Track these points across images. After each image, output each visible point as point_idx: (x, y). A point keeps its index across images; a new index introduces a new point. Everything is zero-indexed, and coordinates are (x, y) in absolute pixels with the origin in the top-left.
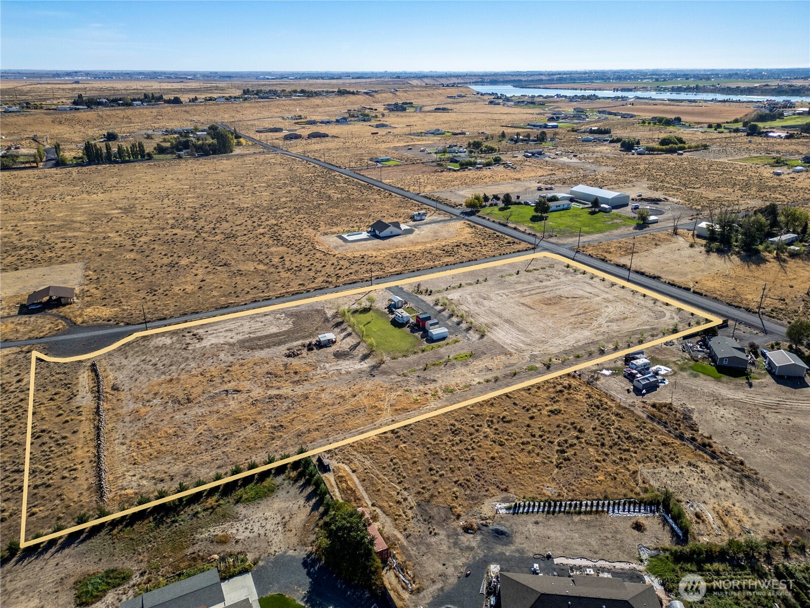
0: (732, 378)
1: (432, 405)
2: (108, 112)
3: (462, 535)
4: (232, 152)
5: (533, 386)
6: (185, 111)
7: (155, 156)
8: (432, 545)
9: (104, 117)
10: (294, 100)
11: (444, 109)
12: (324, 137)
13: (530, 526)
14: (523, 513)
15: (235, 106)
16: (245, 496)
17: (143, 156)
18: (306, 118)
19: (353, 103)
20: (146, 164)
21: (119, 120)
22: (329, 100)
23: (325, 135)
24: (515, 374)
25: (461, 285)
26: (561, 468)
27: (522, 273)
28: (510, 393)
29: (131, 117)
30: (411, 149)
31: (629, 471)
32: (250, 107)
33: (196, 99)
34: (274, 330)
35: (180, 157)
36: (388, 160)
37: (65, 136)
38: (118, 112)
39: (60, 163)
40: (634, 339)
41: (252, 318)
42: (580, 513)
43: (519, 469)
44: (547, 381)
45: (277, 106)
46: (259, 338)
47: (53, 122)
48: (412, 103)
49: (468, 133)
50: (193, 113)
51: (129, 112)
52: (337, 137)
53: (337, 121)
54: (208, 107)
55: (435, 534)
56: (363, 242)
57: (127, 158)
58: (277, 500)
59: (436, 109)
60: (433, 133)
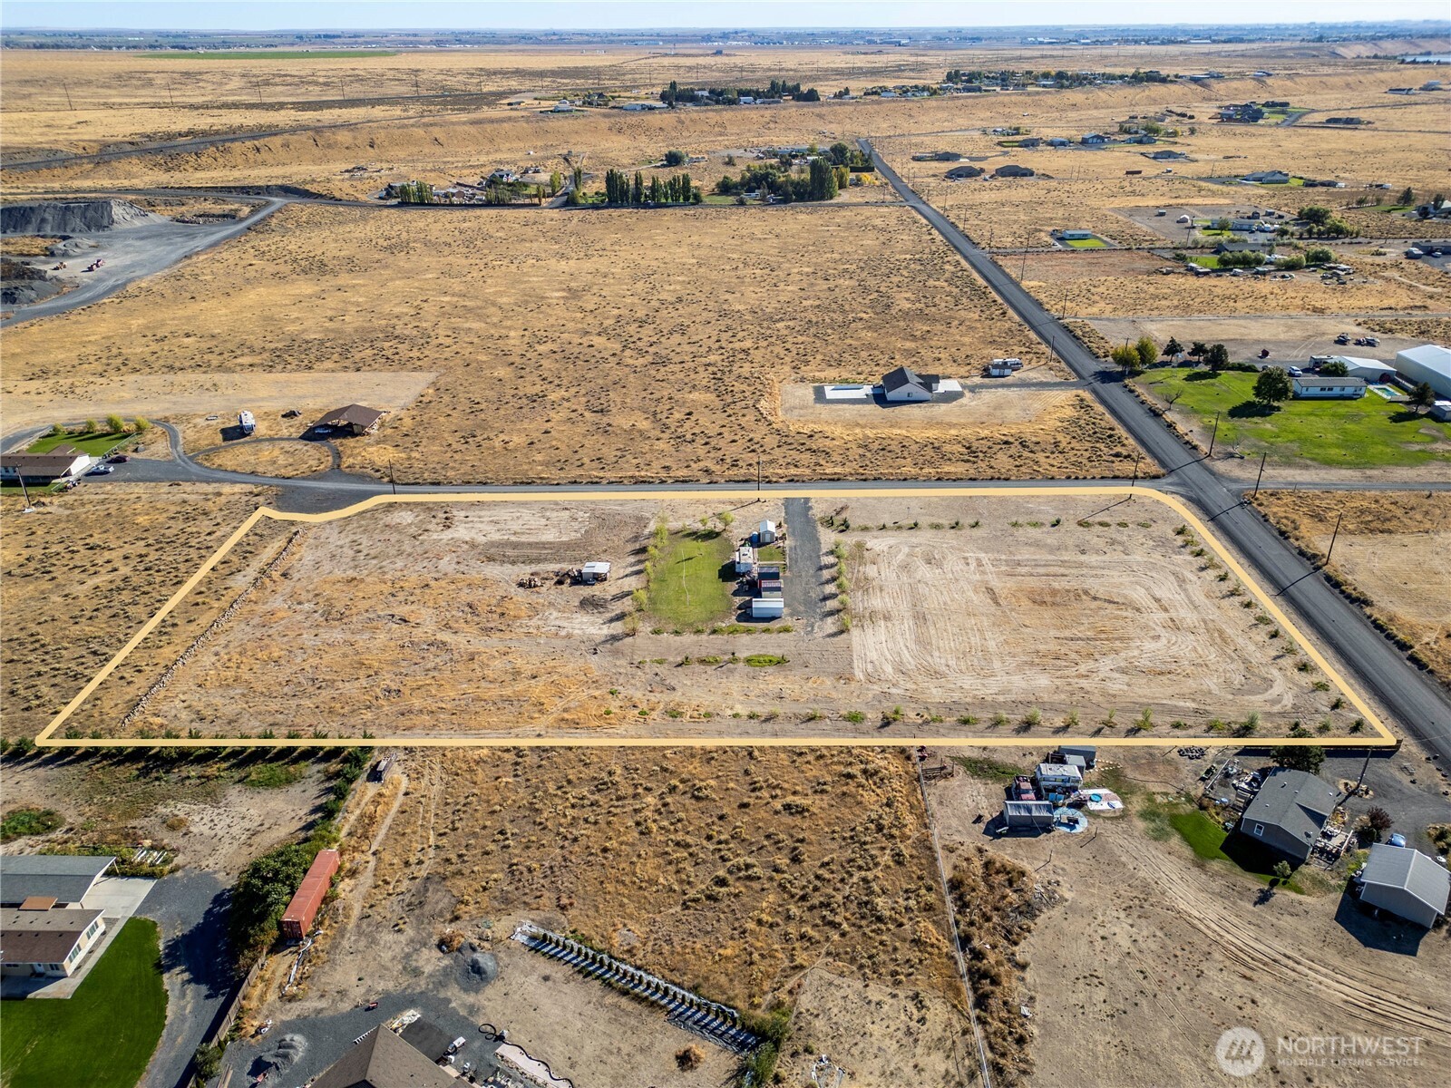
0: (1238, 869)
1: (621, 731)
2: (694, 115)
3: (430, 949)
4: (831, 198)
5: (813, 750)
6: (818, 115)
7: (706, 200)
8: (378, 944)
9: (687, 122)
10: (1029, 94)
11: (1349, 121)
12: (1025, 175)
13: (533, 979)
14: (544, 954)
15: (910, 105)
16: (254, 776)
17: (687, 198)
18: (1028, 132)
19: (1154, 102)
20: (679, 212)
21: (706, 128)
22: (1102, 95)
23: (1027, 173)
24: (812, 719)
25: (916, 525)
26: (688, 908)
27: (1069, 525)
28: (761, 749)
29: (727, 124)
30: (1162, 214)
31: (792, 960)
32: (938, 108)
33: (847, 91)
34: (550, 536)
35: (742, 203)
36: (1084, 237)
37: (610, 155)
38: (711, 114)
39: (570, 202)
40: (1124, 722)
41: (544, 508)
42: (625, 993)
43: (623, 883)
44: (849, 750)
45: (990, 108)
46: (515, 546)
47: (610, 129)
48: (1286, 104)
49: (1342, 184)
50: (831, 118)
51: (728, 114)
52: (1049, 177)
53: (1084, 142)
54: (859, 108)
55: (399, 931)
56: (846, 406)
57: (663, 201)
58: (281, 797)
59: (1329, 121)
60: (1259, 180)
